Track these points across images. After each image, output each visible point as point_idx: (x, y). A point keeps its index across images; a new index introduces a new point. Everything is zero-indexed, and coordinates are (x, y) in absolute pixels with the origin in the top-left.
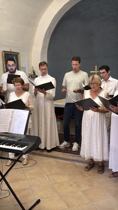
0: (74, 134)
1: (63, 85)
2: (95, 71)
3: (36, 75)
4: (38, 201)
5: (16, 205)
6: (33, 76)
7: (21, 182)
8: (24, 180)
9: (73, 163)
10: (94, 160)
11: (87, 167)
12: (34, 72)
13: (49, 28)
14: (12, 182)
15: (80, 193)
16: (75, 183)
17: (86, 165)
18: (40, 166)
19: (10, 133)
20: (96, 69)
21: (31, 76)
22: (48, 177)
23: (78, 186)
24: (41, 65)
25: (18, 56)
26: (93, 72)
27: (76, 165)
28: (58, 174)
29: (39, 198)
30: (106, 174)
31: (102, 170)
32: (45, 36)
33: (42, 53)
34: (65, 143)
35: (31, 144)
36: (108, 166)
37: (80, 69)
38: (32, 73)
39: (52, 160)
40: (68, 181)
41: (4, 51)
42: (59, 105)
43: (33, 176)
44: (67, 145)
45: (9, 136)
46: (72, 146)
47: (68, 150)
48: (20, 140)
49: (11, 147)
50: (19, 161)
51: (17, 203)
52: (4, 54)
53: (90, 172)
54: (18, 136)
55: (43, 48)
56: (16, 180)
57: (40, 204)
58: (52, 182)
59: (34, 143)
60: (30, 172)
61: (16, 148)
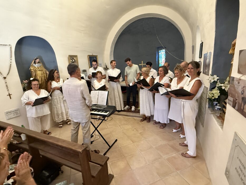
0: (132, 101)
1: (125, 74)
2: (142, 64)
3: (108, 68)
4: (116, 140)
5: (104, 143)
6: (106, 69)
7: (105, 130)
8: (107, 128)
9: (133, 117)
10: (146, 116)
11: (141, 120)
12: (106, 66)
13: (114, 40)
14: (100, 130)
15: (139, 134)
16: (135, 129)
17: (141, 119)
18: (115, 121)
19: (98, 105)
20: (142, 63)
21: (105, 69)
22: (120, 126)
23: (137, 130)
24: (111, 62)
25: (97, 57)
26: (141, 65)
27: (134, 119)
28: (125, 124)
29: (116, 139)
30: (152, 122)
31: (149, 120)
32: (112, 45)
33: (111, 55)
34: (127, 107)
35: (111, 111)
36: (153, 118)
37: (133, 64)
38: (105, 67)
39: (120, 116)
40: (131, 128)
41: (89, 55)
42: (122, 85)
43: (111, 126)
44: (128, 108)
45: (98, 106)
46: (131, 108)
47: (129, 110)
48: (104, 109)
49: (100, 113)
50: (105, 120)
51: (105, 142)
52: (89, 57)
53: (143, 122)
54: (103, 106)
55: (111, 52)
56: (102, 129)
57: (117, 142)
58: (122, 129)
59: (112, 110)
60: (109, 124)
61: (103, 113)
